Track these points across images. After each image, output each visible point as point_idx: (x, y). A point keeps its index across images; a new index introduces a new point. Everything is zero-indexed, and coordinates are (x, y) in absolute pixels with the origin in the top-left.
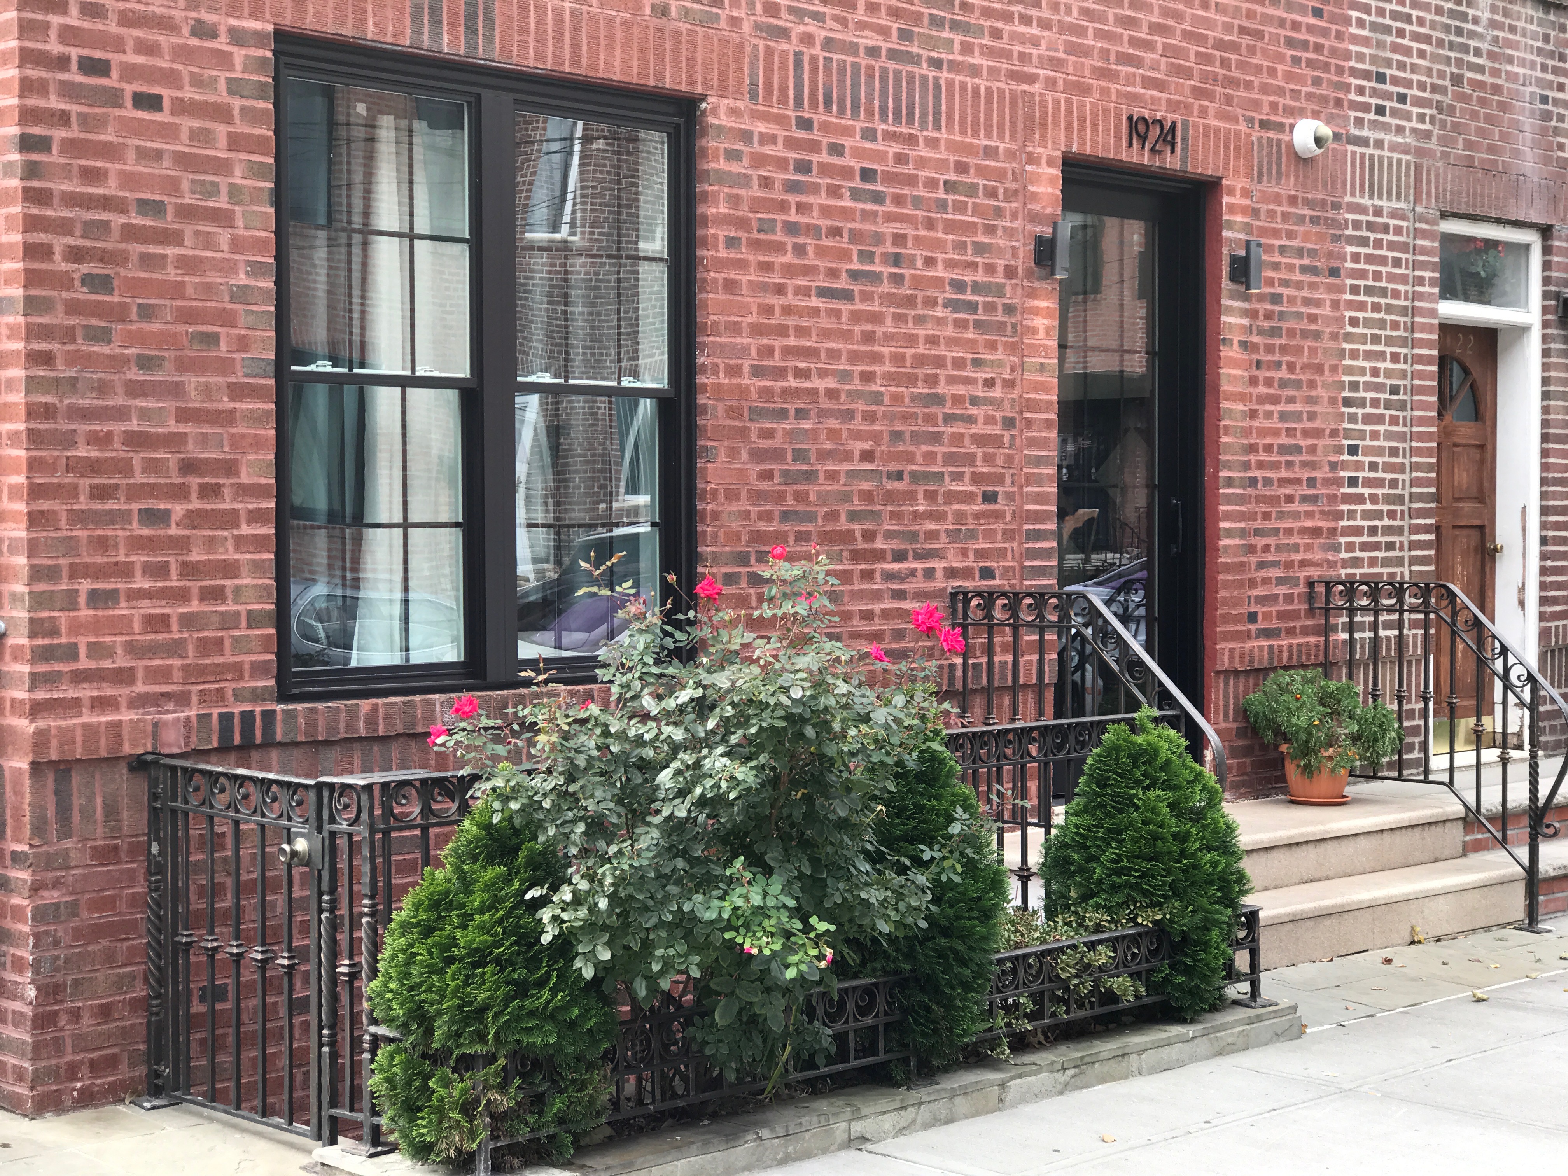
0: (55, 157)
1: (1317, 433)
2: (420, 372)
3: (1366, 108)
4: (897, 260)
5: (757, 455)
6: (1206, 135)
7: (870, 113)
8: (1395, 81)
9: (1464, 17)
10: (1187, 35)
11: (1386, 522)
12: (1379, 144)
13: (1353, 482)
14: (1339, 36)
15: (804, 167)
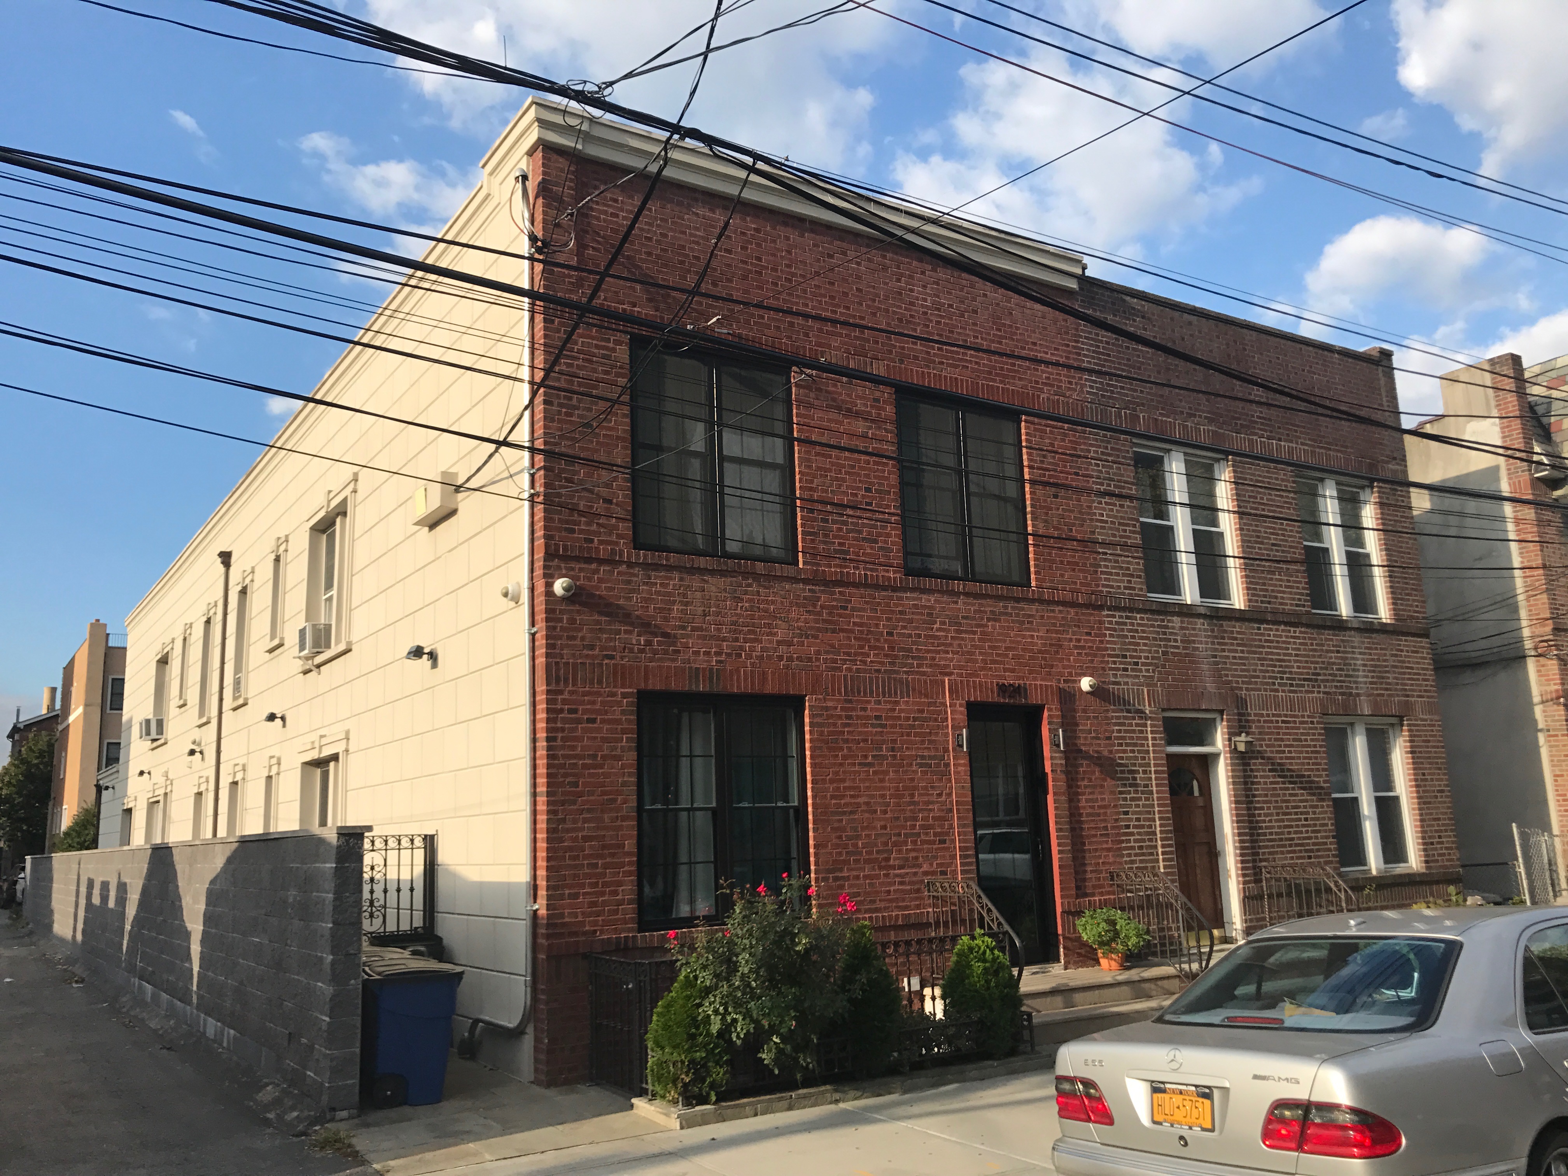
0: (559, 743)
1: (1105, 807)
2: (695, 805)
3: (1118, 669)
4: (893, 749)
5: (834, 829)
6: (1036, 689)
7: (878, 695)
8: (1132, 657)
9: (1167, 627)
10: (1023, 650)
11: (1148, 843)
12: (1127, 683)
13: (1128, 827)
14: (1101, 642)
15: (849, 717)
